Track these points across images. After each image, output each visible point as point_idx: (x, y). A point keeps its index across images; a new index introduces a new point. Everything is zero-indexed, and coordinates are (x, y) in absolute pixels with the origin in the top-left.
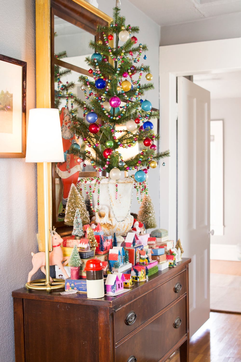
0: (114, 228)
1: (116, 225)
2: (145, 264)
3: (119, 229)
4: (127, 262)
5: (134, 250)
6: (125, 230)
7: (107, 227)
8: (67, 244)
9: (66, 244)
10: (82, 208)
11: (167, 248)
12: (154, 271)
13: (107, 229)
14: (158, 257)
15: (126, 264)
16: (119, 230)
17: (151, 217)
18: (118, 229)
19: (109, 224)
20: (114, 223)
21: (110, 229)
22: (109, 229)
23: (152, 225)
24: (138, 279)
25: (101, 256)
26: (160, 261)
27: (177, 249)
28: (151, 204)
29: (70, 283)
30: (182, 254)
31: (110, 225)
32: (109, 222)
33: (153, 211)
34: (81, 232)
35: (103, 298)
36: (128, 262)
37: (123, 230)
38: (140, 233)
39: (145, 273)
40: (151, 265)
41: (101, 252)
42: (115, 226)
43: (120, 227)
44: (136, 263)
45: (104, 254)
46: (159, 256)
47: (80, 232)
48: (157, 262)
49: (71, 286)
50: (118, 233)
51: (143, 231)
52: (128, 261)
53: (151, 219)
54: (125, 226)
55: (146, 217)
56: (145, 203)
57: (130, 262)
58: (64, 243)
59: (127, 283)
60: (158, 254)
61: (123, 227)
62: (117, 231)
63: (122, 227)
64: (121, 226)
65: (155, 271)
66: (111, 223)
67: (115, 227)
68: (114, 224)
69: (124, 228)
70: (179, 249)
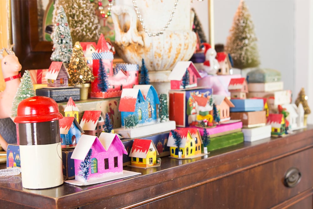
0: (149, 53)
1: (152, 46)
2: (206, 124)
3: (160, 55)
4: (162, 117)
5: (183, 94)
6: (174, 57)
7: (136, 51)
8: (42, 78)
9: (40, 79)
10: (81, 10)
11: (274, 102)
12: (231, 141)
13: (136, 54)
14: (244, 115)
15: (161, 122)
16: (159, 57)
17: (247, 45)
18: (156, 54)
19: (137, 44)
20: (148, 42)
21: (142, 53)
22: (139, 54)
23: (250, 61)
24: (180, 153)
25: (97, 101)
26: (250, 122)
27: (297, 105)
28: (248, 22)
29: (15, 153)
30: (308, 116)
31: (139, 45)
32: (139, 40)
33: (253, 36)
34: (66, 53)
35: (57, 189)
36: (165, 118)
37: (169, 57)
38: (220, 70)
39: (200, 143)
40: (222, 127)
41: (101, 92)
42: (149, 48)
43: (161, 51)
44: (190, 122)
45: (105, 99)
46: (246, 112)
47: (64, 53)
48: (241, 123)
49: (16, 159)
50: (160, 63)
51: (226, 69)
52: (165, 116)
53: (247, 50)
54: (171, 48)
55: (238, 45)
56: (238, 20)
57: (171, 119)
58: (39, 77)
59: (143, 160)
60: (244, 108)
61: (168, 51)
62: (156, 58)
63: (165, 51)
64: (164, 47)
65: (233, 142)
66: (141, 42)
67: (151, 50)
68: (147, 44)
69: (170, 51)
70: (301, 105)
